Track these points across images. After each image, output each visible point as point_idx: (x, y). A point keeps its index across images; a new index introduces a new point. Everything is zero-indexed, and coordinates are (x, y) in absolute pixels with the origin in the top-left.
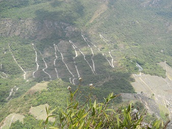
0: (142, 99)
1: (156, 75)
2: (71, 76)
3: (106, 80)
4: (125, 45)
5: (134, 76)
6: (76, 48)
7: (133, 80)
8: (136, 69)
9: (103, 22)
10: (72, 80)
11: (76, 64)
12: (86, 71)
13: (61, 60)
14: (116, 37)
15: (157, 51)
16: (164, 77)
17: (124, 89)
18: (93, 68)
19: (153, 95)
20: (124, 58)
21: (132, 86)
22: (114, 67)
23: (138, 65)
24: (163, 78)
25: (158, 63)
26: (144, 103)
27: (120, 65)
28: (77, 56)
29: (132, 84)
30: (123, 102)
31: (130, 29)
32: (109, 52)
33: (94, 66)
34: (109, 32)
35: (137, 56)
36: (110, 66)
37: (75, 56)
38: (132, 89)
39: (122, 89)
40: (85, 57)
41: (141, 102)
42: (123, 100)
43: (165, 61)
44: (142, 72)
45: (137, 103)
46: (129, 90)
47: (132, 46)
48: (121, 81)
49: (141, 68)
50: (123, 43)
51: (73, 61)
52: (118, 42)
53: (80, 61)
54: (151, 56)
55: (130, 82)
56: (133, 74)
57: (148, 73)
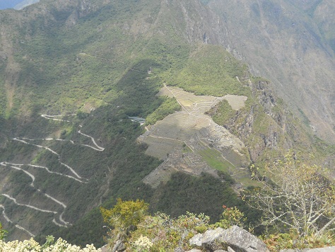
0: (175, 165)
1: (166, 114)
2: (53, 215)
3: (109, 178)
4: (94, 102)
5: (141, 139)
6: (22, 167)
7: (144, 147)
8: (136, 126)
9: (31, 93)
10: (58, 221)
11: (44, 191)
12: (67, 189)
13: (15, 205)
14: (70, 101)
15: (144, 78)
17: (141, 170)
18: (75, 175)
20: (106, 124)
21: (150, 157)
22: (103, 149)
23: (135, 119)
24: (179, 110)
25: (157, 95)
26: (181, 168)
27: (109, 139)
29: (147, 152)
30: (155, 190)
31: (80, 72)
32: (79, 132)
33: (74, 172)
34: (52, 101)
35: (123, 105)
36: (98, 152)
37: (31, 180)
38: (153, 159)
39: (140, 171)
40: (47, 169)
41: (177, 170)
42: (154, 187)
43: (164, 84)
44: (147, 125)
45: (173, 177)
46: (150, 166)
47: (105, 96)
48: (129, 162)
49: (141, 119)
50: (87, 101)
51: (35, 190)
52: (78, 106)
53: (47, 181)
54: (140, 91)
55: (143, 152)
56: (138, 138)
57: (155, 120)
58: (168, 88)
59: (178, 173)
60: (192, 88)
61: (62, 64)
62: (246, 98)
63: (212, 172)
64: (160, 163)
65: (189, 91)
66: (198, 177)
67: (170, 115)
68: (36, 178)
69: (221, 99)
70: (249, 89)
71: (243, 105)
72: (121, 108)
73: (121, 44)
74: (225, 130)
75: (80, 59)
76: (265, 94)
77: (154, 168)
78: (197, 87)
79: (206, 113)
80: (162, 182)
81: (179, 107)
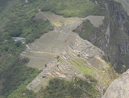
1: (42, 34)
5: (23, 55)
7: (26, 61)
15: (22, 6)
21: (31, 68)
23: (17, 39)
24: (52, 30)
25: (34, 19)
29: (29, 65)
30: (37, 94)
35: (7, 28)
39: (24, 80)
42: (36, 91)
44: (27, 43)
45: (51, 82)
46: (32, 75)
48: (15, 73)
49: (22, 38)
54: (20, 16)
55: (25, 65)
56: (21, 54)
57: (33, 39)
58: (42, 13)
59: (54, 79)
60: (61, 12)
62: (103, 18)
63: (81, 76)
64: (39, 72)
65: (59, 15)
66: (70, 81)
67: (45, 34)
69: (85, 19)
70: (105, 10)
71: (102, 23)
72: (6, 31)
74: (89, 43)
76: (118, 13)
77: (35, 77)
78: (65, 11)
79: (74, 31)
80: (42, 88)
81: (52, 28)
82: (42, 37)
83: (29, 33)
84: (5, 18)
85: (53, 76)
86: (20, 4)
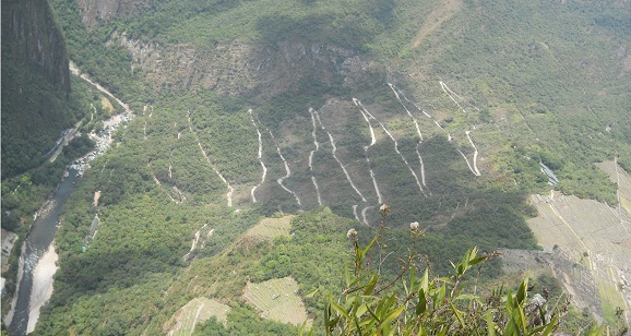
0: (557, 266)
1: (591, 196)
2: (359, 200)
3: (457, 213)
4: (512, 113)
5: (534, 199)
6: (371, 121)
7: (532, 212)
8: (542, 180)
9: (449, 46)
10: (359, 211)
11: (373, 166)
12: (400, 186)
13: (330, 154)
14: (485, 89)
16: (613, 204)
17: (505, 236)
18: (421, 177)
19: (586, 255)
20: (507, 148)
21: (529, 230)
22: (479, 174)
23: (545, 170)
24: (611, 205)
25: (597, 164)
26: (562, 277)
27: (496, 168)
28: (374, 141)
29: (530, 222)
30: (504, 274)
31: (524, 65)
32: (467, 133)
33: (423, 172)
34: (466, 74)
35: (544, 142)
36: (470, 172)
37: (368, 141)
38: (531, 237)
39: (502, 236)
40: (396, 144)
41: (554, 275)
42: (506, 269)
43: (616, 159)
44: (556, 189)
45: (542, 279)
46: (520, 242)
47: (531, 115)
48: (498, 214)
49: (554, 177)
50: (506, 105)
51: (364, 157)
52: (490, 103)
53: (384, 157)
54: (580, 142)
55: (525, 217)
56: (533, 196)
57: (572, 191)
58: (617, 167)
59: (553, 279)
61: (511, 41)
64: (535, 248)
66: (576, 310)
67: (595, 202)
68: (377, 144)
72: (540, 145)
73: (599, 69)
75: (536, 49)
77: (523, 248)
81: (614, 201)
82: (588, 202)
83: (571, 178)
84: (556, 126)
85: (554, 272)
86: (595, 126)
